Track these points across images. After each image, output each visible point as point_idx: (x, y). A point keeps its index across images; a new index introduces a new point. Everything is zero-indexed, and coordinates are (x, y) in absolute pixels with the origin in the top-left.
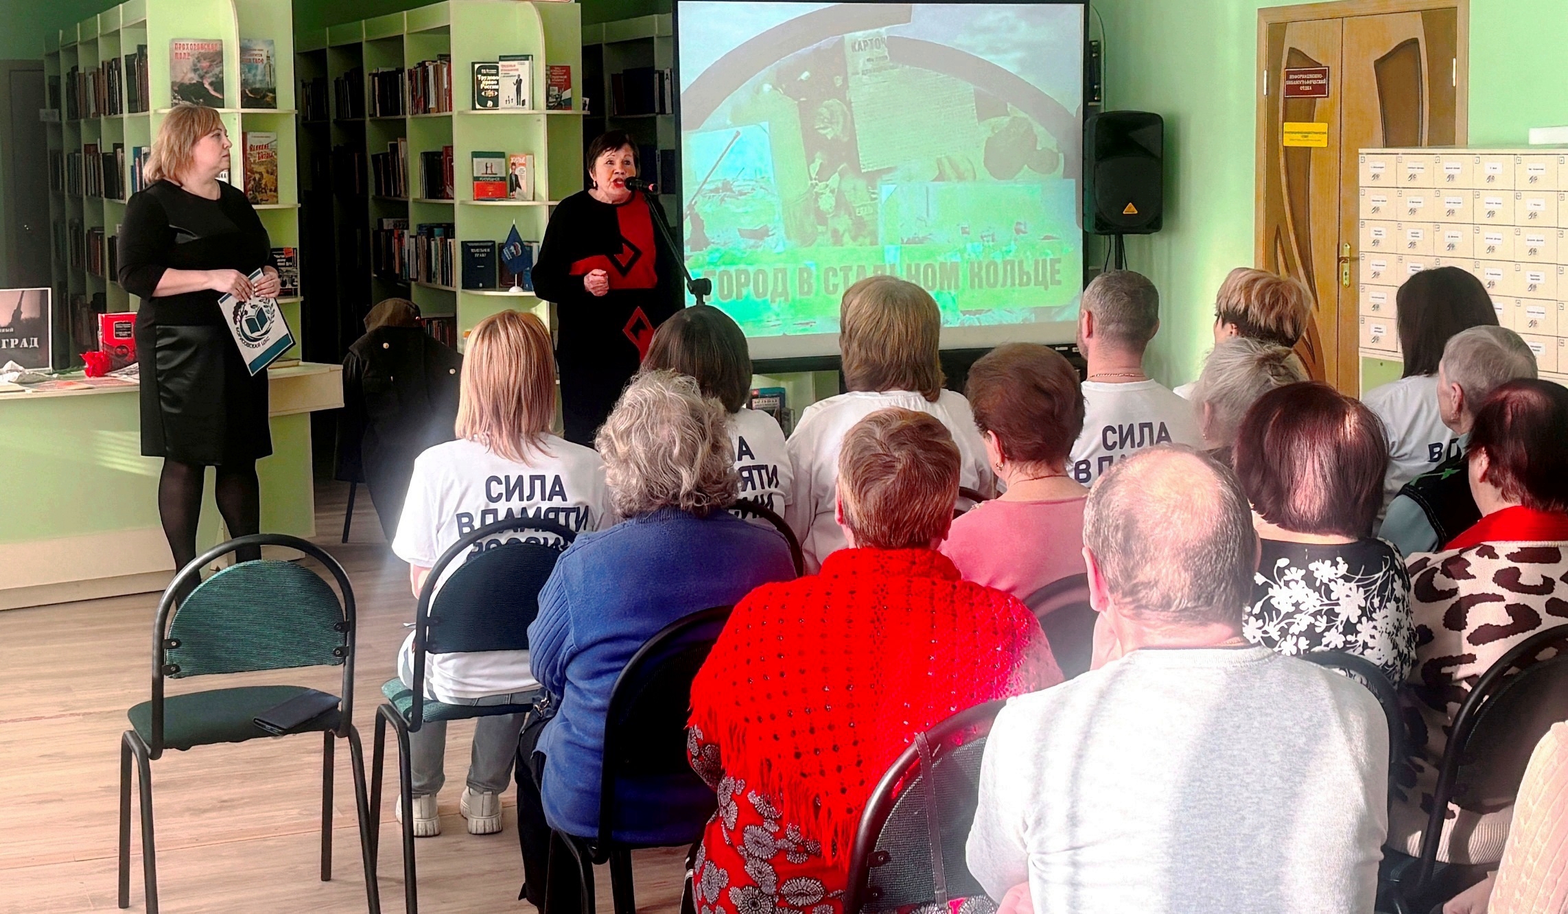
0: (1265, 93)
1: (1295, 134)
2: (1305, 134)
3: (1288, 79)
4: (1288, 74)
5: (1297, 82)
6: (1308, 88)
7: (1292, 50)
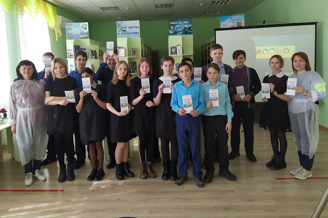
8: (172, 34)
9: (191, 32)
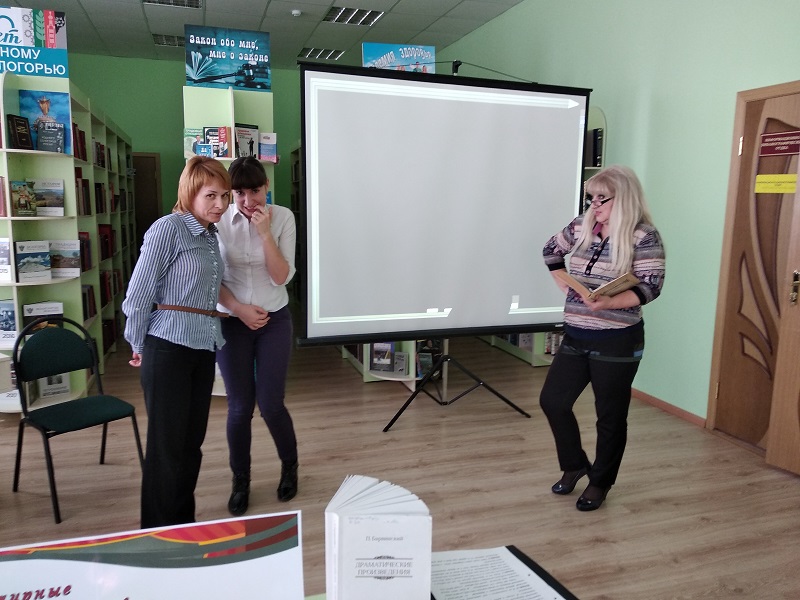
0: (740, 153)
1: (765, 184)
2: (779, 184)
3: (763, 142)
4: (764, 138)
5: (773, 144)
6: (784, 148)
7: (770, 120)
8: (196, 82)
9: (268, 82)
